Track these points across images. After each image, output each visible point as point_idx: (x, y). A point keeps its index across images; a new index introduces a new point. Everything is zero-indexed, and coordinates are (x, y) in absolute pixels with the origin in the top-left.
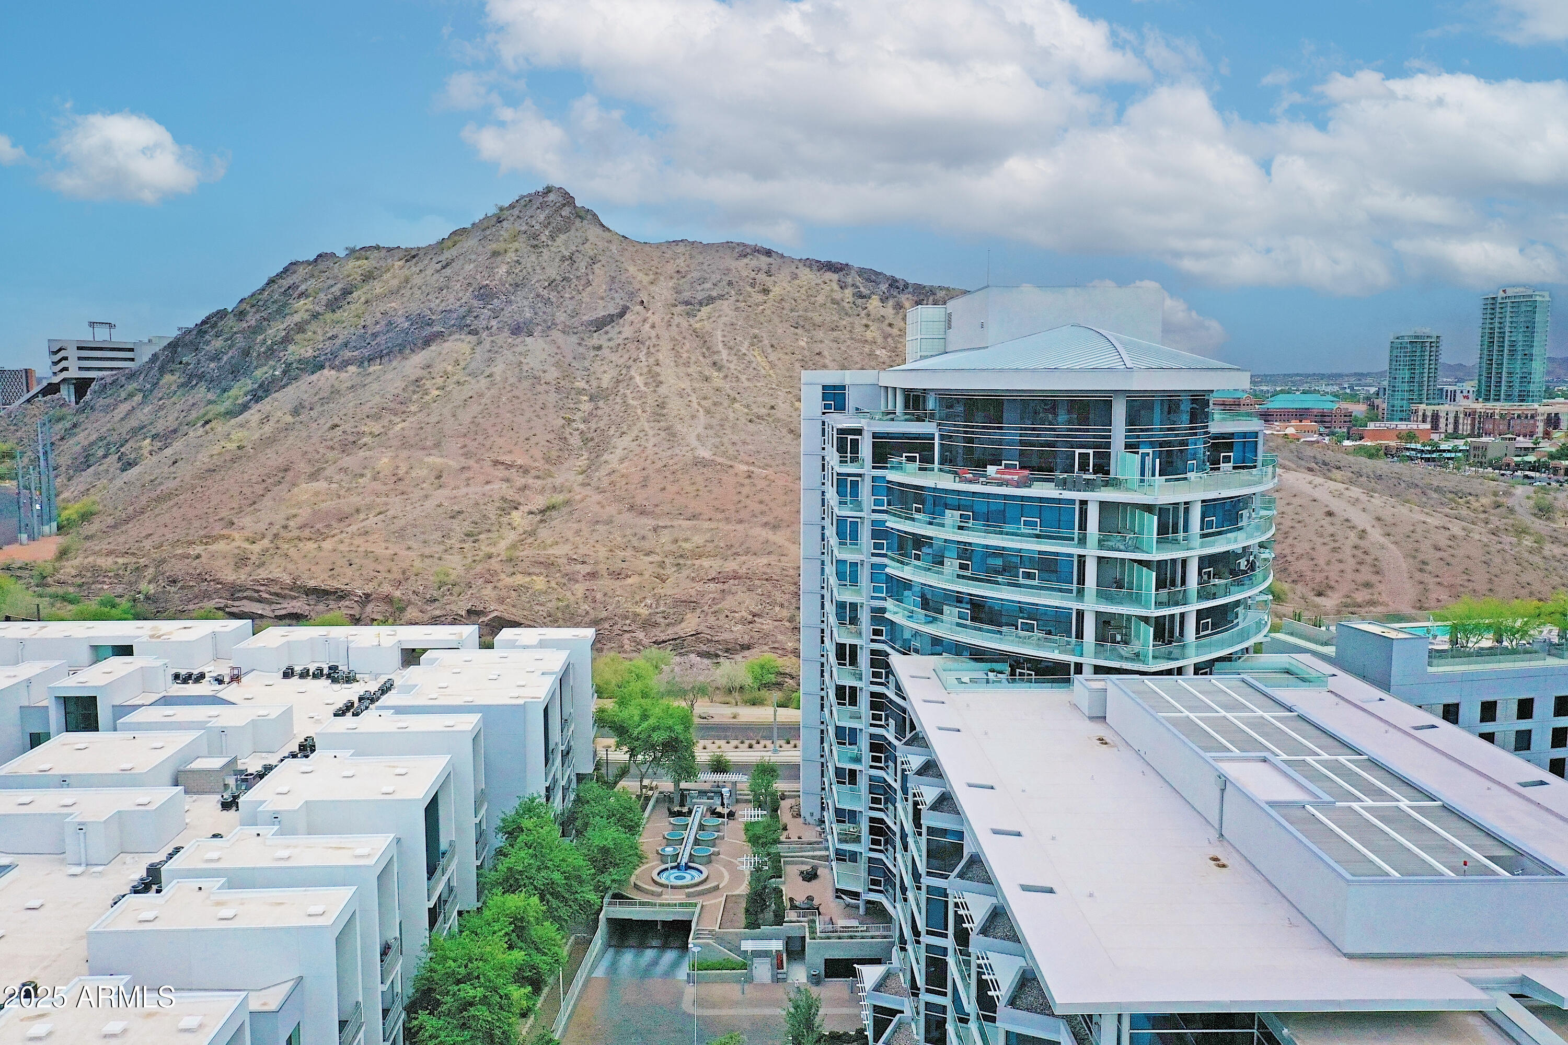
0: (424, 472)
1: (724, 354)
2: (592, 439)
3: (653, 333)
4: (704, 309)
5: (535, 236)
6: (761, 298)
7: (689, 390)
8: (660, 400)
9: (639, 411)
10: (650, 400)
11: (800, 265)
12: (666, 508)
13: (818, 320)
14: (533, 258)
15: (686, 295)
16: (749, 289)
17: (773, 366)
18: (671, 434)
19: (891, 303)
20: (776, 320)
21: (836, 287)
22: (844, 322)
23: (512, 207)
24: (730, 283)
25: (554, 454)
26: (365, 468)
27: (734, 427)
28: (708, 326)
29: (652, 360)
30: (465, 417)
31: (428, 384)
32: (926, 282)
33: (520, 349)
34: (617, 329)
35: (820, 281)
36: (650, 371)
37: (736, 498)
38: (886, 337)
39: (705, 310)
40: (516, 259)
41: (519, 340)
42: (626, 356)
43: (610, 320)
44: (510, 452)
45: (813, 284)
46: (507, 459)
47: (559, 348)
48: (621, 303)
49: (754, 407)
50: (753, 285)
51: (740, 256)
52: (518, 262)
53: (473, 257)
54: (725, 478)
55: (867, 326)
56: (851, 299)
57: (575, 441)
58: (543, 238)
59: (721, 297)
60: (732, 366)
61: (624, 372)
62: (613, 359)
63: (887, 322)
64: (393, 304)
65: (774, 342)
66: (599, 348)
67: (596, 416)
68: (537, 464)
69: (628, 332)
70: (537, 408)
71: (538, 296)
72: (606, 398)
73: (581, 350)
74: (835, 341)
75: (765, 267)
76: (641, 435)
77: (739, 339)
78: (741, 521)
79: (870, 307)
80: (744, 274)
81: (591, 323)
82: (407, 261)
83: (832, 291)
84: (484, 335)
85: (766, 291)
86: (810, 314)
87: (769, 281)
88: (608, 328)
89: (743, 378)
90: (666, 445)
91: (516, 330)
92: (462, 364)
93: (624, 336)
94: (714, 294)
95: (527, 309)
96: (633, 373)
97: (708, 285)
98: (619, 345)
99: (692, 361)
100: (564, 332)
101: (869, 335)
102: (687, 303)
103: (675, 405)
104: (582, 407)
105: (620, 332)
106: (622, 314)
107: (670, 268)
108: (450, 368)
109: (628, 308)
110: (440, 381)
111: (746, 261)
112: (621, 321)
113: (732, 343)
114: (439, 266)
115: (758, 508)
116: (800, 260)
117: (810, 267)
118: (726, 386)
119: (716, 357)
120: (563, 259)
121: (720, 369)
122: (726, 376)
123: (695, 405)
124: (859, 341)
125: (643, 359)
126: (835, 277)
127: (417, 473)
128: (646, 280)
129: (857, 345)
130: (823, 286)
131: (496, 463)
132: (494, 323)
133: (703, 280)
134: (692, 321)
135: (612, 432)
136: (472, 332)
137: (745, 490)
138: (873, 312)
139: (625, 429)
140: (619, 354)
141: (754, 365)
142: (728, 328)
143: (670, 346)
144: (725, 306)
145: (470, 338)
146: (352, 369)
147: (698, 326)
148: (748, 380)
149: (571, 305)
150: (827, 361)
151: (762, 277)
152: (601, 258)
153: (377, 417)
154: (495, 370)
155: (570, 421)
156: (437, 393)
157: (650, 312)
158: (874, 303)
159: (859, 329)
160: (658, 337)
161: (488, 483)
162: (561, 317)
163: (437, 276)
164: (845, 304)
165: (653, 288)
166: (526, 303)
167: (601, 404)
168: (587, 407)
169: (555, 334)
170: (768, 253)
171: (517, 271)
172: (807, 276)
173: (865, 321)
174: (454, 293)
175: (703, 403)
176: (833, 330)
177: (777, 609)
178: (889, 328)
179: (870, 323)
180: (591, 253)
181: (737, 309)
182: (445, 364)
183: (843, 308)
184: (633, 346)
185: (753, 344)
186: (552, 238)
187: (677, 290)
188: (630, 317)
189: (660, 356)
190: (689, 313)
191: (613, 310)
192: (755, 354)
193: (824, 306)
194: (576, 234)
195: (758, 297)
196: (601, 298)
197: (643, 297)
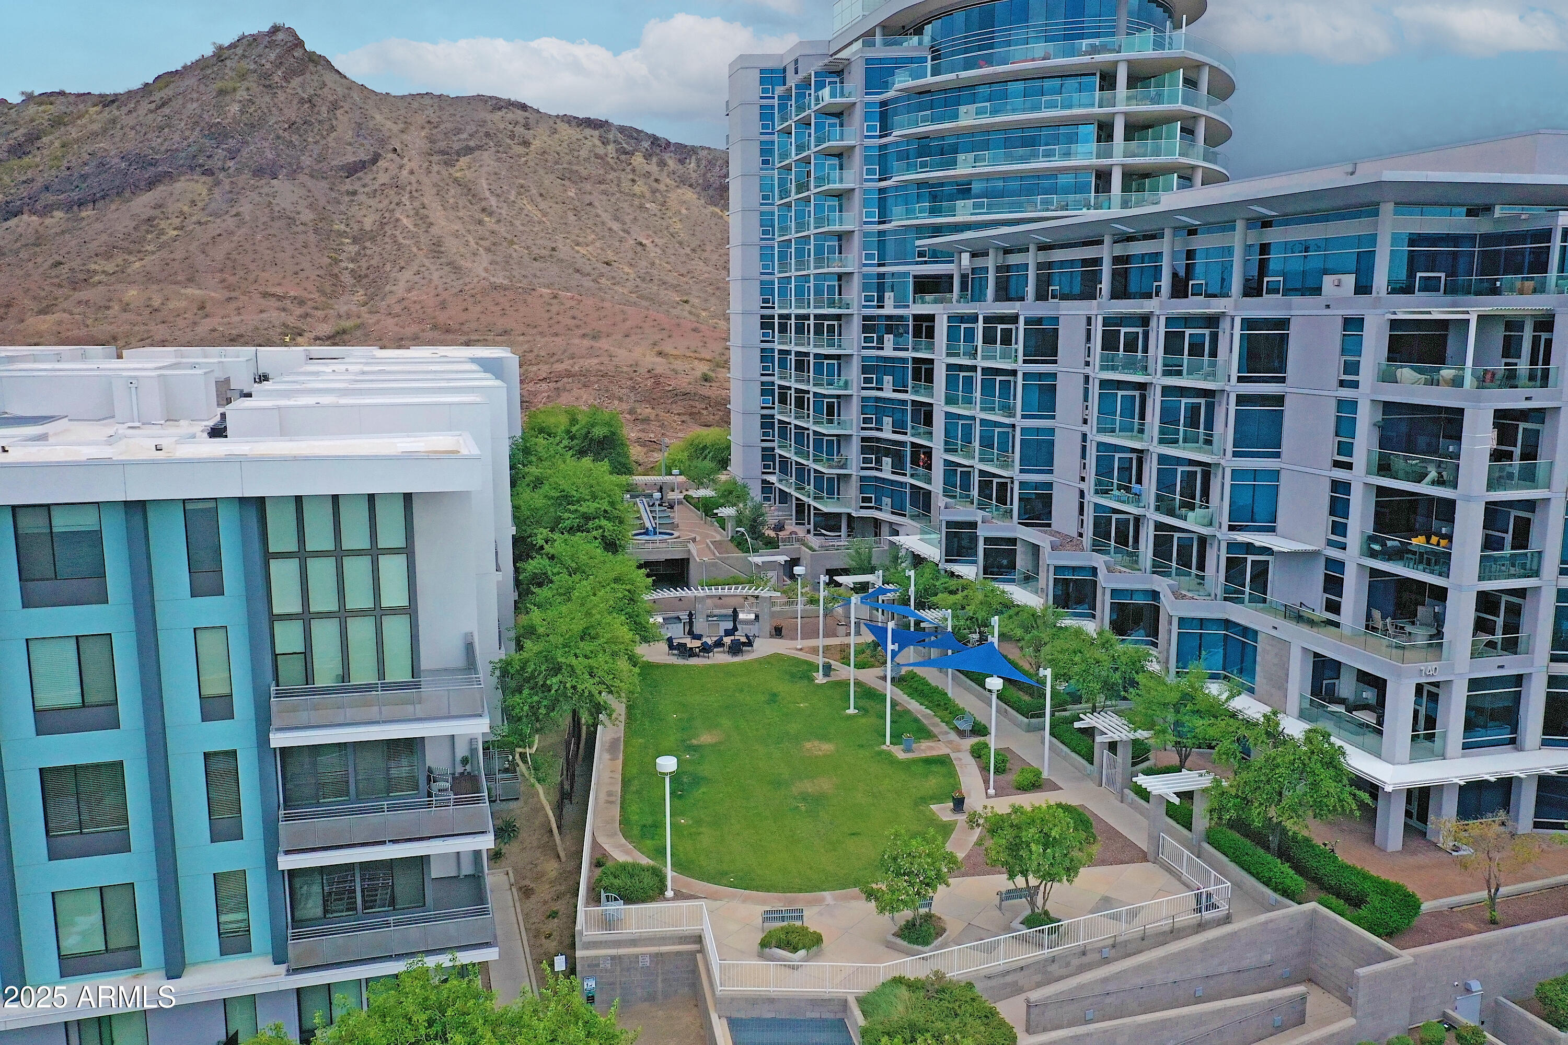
0: (184, 304)
1: (493, 201)
2: (366, 276)
3: (413, 179)
4: (462, 159)
5: (267, 76)
6: (521, 150)
7: (463, 231)
8: (435, 241)
9: (415, 249)
10: (424, 239)
11: (558, 121)
12: (474, 325)
13: (584, 173)
14: (267, 98)
15: (442, 145)
16: (509, 141)
17: (545, 214)
18: (456, 269)
19: (655, 159)
20: (541, 172)
21: (598, 143)
22: (611, 177)
23: (233, 46)
24: (487, 135)
25: (328, 289)
26: (110, 300)
27: (519, 263)
28: (469, 174)
29: (417, 204)
30: (219, 253)
31: (163, 224)
32: (689, 142)
33: (265, 190)
34: (371, 176)
35: (580, 137)
36: (417, 214)
37: (547, 315)
38: (654, 192)
39: (464, 161)
40: (249, 97)
41: (263, 182)
42: (386, 202)
43: (361, 166)
44: (279, 284)
45: (574, 139)
46: (279, 291)
47: (309, 191)
48: (372, 149)
49: (534, 248)
50: (512, 137)
51: (494, 109)
52: (250, 100)
53: (195, 95)
54: (529, 299)
55: (633, 181)
56: (614, 155)
57: (347, 278)
58: (276, 79)
59: (479, 148)
60: (503, 212)
61: (387, 215)
62: (372, 204)
63: (653, 178)
64: (102, 145)
65: (543, 191)
66: (354, 193)
67: (365, 255)
68: (312, 296)
69: (383, 178)
70: (298, 245)
71: (278, 137)
72: (373, 239)
73: (333, 195)
74: (604, 193)
75: (522, 121)
76: (423, 269)
77: (505, 187)
78: (557, 335)
79: (634, 163)
80: (502, 126)
81: (342, 168)
82: (104, 106)
83: (594, 146)
84: (221, 176)
85: (526, 144)
86: (575, 168)
87: (529, 135)
88: (360, 174)
89: (517, 223)
90: (453, 277)
91: (259, 172)
92: (200, 205)
93: (379, 182)
94: (472, 144)
95: (267, 151)
96: (398, 215)
97: (464, 136)
98: (376, 190)
99: (460, 206)
100: (312, 176)
101: (637, 189)
102: (443, 153)
103: (451, 245)
104: (345, 248)
105: (374, 179)
106: (375, 159)
107: (420, 119)
108: (186, 209)
109: (380, 155)
110: (177, 222)
111: (502, 114)
112: (374, 168)
113: (499, 191)
114: (153, 106)
115: (572, 322)
116: (557, 116)
117: (569, 122)
118: (502, 230)
119: (483, 204)
120: (302, 101)
121: (491, 214)
122: (499, 221)
123: (472, 243)
124: (628, 194)
125: (408, 203)
126: (596, 133)
127: (172, 305)
128: (396, 128)
129: (627, 198)
130: (586, 142)
131: (265, 295)
132: (231, 164)
133: (458, 131)
134: (451, 170)
135: (388, 267)
136: (209, 172)
137: (554, 309)
138: (638, 168)
139: (403, 264)
140: (377, 200)
141: (525, 212)
142: (493, 177)
143: (434, 191)
144: (487, 157)
145: (204, 178)
146: (59, 214)
147: (458, 175)
148: (523, 225)
149: (317, 150)
150: (599, 211)
151: (519, 130)
152: (342, 104)
153: (108, 256)
154: (241, 209)
155: (337, 261)
156: (175, 233)
157: (406, 159)
158: (638, 160)
159: (626, 185)
160: (418, 182)
161: (261, 312)
162: (306, 160)
163: (150, 116)
164: (609, 160)
165: (405, 137)
166: (267, 145)
167: (368, 244)
168: (354, 249)
169: (302, 178)
170: (524, 107)
171: (251, 110)
172: (567, 131)
173: (631, 176)
174: (179, 132)
175: (482, 242)
176: (600, 182)
177: (616, 402)
178: (655, 184)
179: (636, 178)
180: (331, 98)
181: (499, 160)
182: (180, 205)
183: (608, 163)
184: (392, 191)
185: (520, 193)
186: (286, 80)
187: (431, 140)
188: (383, 164)
189: (426, 201)
190: (446, 163)
191: (364, 156)
192: (524, 202)
193: (587, 160)
194: (312, 78)
195: (519, 149)
196: (348, 144)
197: (395, 144)
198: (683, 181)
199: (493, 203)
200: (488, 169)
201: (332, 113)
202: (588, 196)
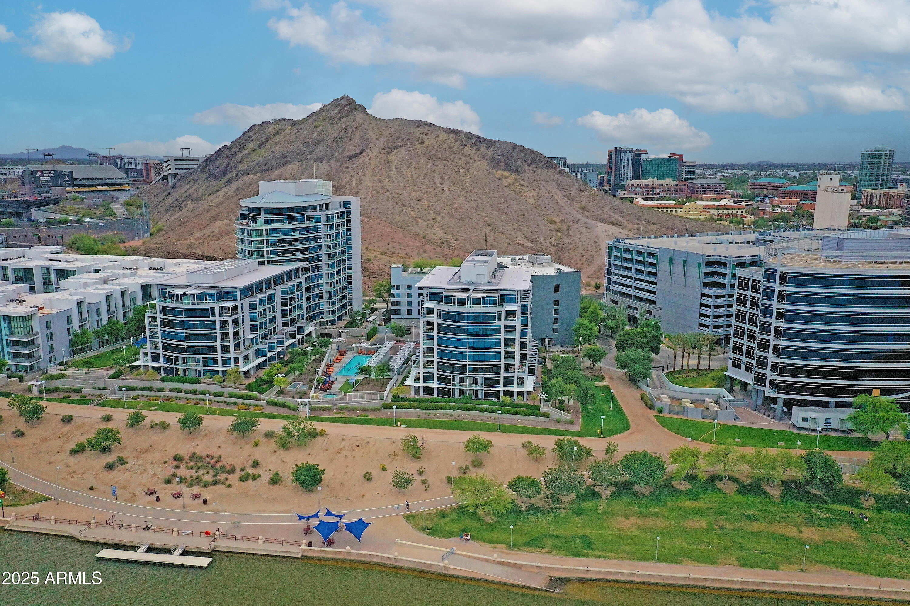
5: (332, 119)
11: (442, 131)
13: (440, 156)
14: (330, 129)
15: (389, 145)
16: (416, 142)
17: (412, 176)
19: (475, 148)
20: (422, 156)
21: (453, 141)
22: (451, 157)
23: (329, 105)
24: (409, 139)
28: (393, 158)
34: (357, 160)
35: (447, 138)
36: (360, 178)
38: (467, 163)
39: (396, 151)
40: (322, 129)
42: (355, 172)
43: (356, 155)
45: (444, 140)
50: (418, 141)
51: (418, 126)
52: (323, 131)
56: (458, 146)
58: (336, 120)
60: (394, 176)
63: (470, 157)
64: (277, 148)
65: (417, 166)
66: (348, 168)
71: (328, 145)
73: (341, 168)
74: (444, 165)
77: (403, 164)
79: (465, 150)
80: (417, 135)
81: (347, 157)
82: (292, 126)
83: (451, 143)
84: (304, 162)
86: (437, 153)
87: (425, 138)
88: (354, 159)
89: (396, 181)
91: (316, 161)
92: (293, 174)
93: (359, 162)
94: (401, 144)
95: (322, 151)
97: (400, 140)
98: (355, 166)
99: (379, 174)
100: (335, 161)
101: (460, 163)
102: (389, 148)
106: (361, 153)
107: (388, 132)
109: (364, 150)
111: (419, 129)
112: (360, 156)
113: (399, 166)
116: (443, 128)
117: (446, 131)
118: (387, 185)
119: (389, 172)
120: (342, 129)
121: (388, 178)
122: (390, 181)
123: (369, 192)
124: (454, 165)
125: (360, 173)
126: (454, 136)
128: (375, 138)
129: (452, 167)
130: (448, 141)
132: (309, 157)
133: (398, 138)
134: (388, 156)
136: (300, 161)
138: (465, 152)
140: (353, 171)
141: (404, 176)
142: (401, 160)
144: (403, 150)
145: (299, 163)
146: (258, 175)
147: (389, 158)
148: (398, 182)
149: (341, 149)
150: (436, 174)
152: (359, 128)
157: (372, 152)
158: (467, 148)
159: (456, 160)
160: (370, 163)
162: (336, 154)
164: (454, 149)
166: (322, 149)
170: (430, 125)
171: (322, 135)
172: (443, 136)
174: (297, 144)
175: (373, 192)
176: (444, 160)
178: (469, 160)
179: (462, 157)
182: (286, 174)
183: (453, 151)
184: (359, 167)
185: (408, 167)
186: (340, 120)
187: (387, 142)
188: (364, 154)
189: (367, 172)
190: (388, 153)
191: (358, 151)
192: (407, 171)
193: (445, 149)
194: (350, 118)
195: (418, 146)
196: (354, 146)
197: (371, 145)
198: (484, 158)
199: (393, 172)
200: (401, 156)
201: (353, 132)
202: (436, 167)
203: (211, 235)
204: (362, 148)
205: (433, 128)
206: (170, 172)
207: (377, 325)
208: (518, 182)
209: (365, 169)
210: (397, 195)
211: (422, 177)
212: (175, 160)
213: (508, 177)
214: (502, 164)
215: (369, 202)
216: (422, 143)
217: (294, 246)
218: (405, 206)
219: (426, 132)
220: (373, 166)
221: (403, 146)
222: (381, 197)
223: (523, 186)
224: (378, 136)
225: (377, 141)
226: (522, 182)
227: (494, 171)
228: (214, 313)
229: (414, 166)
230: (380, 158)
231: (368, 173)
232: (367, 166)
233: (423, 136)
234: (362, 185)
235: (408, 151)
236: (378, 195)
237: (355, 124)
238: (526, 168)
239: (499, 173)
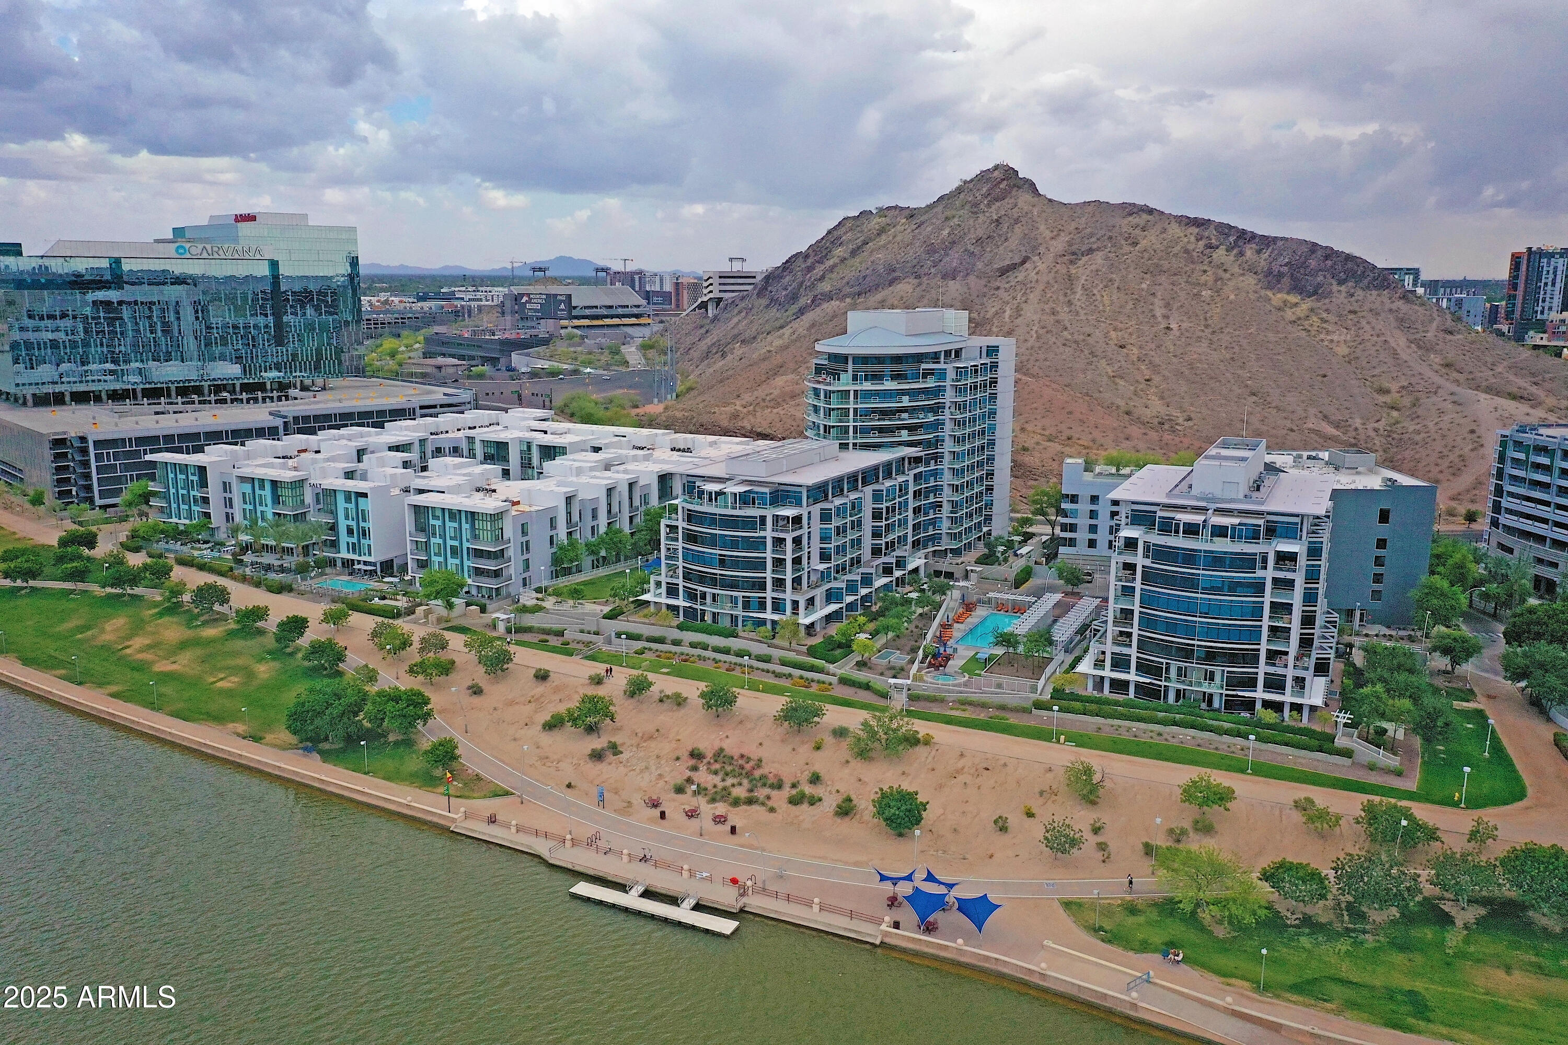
1: (1079, 294)
3: (1036, 278)
5: (976, 205)
7: (1037, 321)
11: (1173, 220)
13: (1166, 267)
14: (971, 222)
15: (1074, 248)
16: (1123, 242)
19: (1235, 251)
20: (1133, 268)
21: (1193, 239)
22: (1187, 269)
23: (972, 180)
24: (1110, 238)
28: (1080, 271)
29: (1024, 299)
34: (1015, 275)
35: (1182, 235)
36: (1018, 307)
38: (1217, 280)
39: (1085, 259)
40: (958, 223)
42: (1011, 295)
43: (1013, 267)
45: (1176, 237)
49: (1076, 334)
50: (1126, 239)
51: (1128, 214)
52: (959, 225)
53: (934, 220)
55: (1205, 271)
56: (1201, 249)
58: (982, 206)
60: (1080, 303)
63: (1223, 268)
64: (881, 255)
65: (1123, 285)
66: (998, 288)
69: (1021, 276)
71: (967, 250)
73: (985, 290)
74: (1173, 283)
77: (1096, 282)
79: (1215, 256)
80: (1125, 230)
81: (998, 270)
83: (1188, 242)
84: (924, 279)
86: (1161, 262)
87: (1141, 236)
88: (1009, 273)
89: (1083, 312)
91: (944, 277)
92: (904, 300)
93: (1019, 279)
94: (1095, 246)
95: (956, 260)
97: (1093, 239)
98: (1011, 286)
99: (1052, 300)
100: (977, 277)
101: (1203, 279)
102: (1074, 254)
105: (1016, 277)
106: (1023, 263)
107: (1073, 226)
109: (1028, 258)
111: (1130, 219)
112: (1020, 268)
113: (1089, 286)
116: (1175, 217)
117: (1181, 222)
118: (1066, 319)
119: (1071, 297)
120: (992, 222)
121: (1069, 306)
122: (1070, 311)
124: (1192, 284)
125: (1019, 298)
126: (1195, 230)
128: (1050, 236)
129: (1189, 287)
130: (1184, 239)
132: (933, 270)
133: (1091, 235)
134: (1070, 268)
136: (917, 277)
138: (1215, 260)
140: (1007, 293)
141: (1097, 303)
142: (1093, 274)
144: (1099, 257)
145: (915, 281)
146: (848, 300)
147: (1072, 271)
148: (1086, 314)
149: (988, 256)
150: (1156, 300)
152: (1022, 219)
157: (1042, 261)
158: (1220, 252)
159: (1197, 274)
160: (1037, 281)
162: (979, 266)
164: (1195, 254)
165: (1052, 242)
166: (957, 256)
170: (1151, 211)
171: (957, 232)
172: (1175, 230)
173: (1205, 267)
174: (915, 248)
176: (1174, 274)
178: (1222, 274)
179: (1209, 269)
180: (1016, 216)
182: (893, 299)
183: (1191, 257)
184: (1018, 288)
185: (1106, 287)
186: (989, 206)
187: (1070, 244)
188: (1027, 265)
189: (1031, 296)
190: (1072, 262)
191: (1017, 260)
192: (1104, 294)
193: (1176, 255)
194: (1009, 201)
195: (1127, 249)
196: (1012, 251)
197: (1042, 250)
198: (1252, 269)
199: (1077, 297)
200: (1094, 267)
201: (1011, 227)
202: (1157, 287)
203: (768, 398)
204: (1024, 254)
205: (1157, 217)
206: (711, 295)
207: (1032, 564)
208: (1317, 314)
209: (1028, 291)
210: (1082, 337)
211: (1130, 305)
212: (720, 277)
213: (1296, 305)
214: (1286, 280)
215: (1032, 348)
216: (1135, 244)
217: (899, 419)
218: (1096, 356)
219: (1142, 223)
220: (1041, 287)
221: (1098, 249)
222: (1054, 339)
223: (1326, 321)
224: (1055, 233)
225: (1054, 242)
226: (1324, 315)
227: (1270, 293)
228: (765, 525)
229: (1116, 285)
230: (1056, 272)
231: (1033, 297)
232: (1033, 285)
233: (1137, 231)
234: (1020, 319)
235: (1107, 258)
236: (1049, 336)
237: (1015, 213)
238: (1335, 288)
239: (1278, 298)
